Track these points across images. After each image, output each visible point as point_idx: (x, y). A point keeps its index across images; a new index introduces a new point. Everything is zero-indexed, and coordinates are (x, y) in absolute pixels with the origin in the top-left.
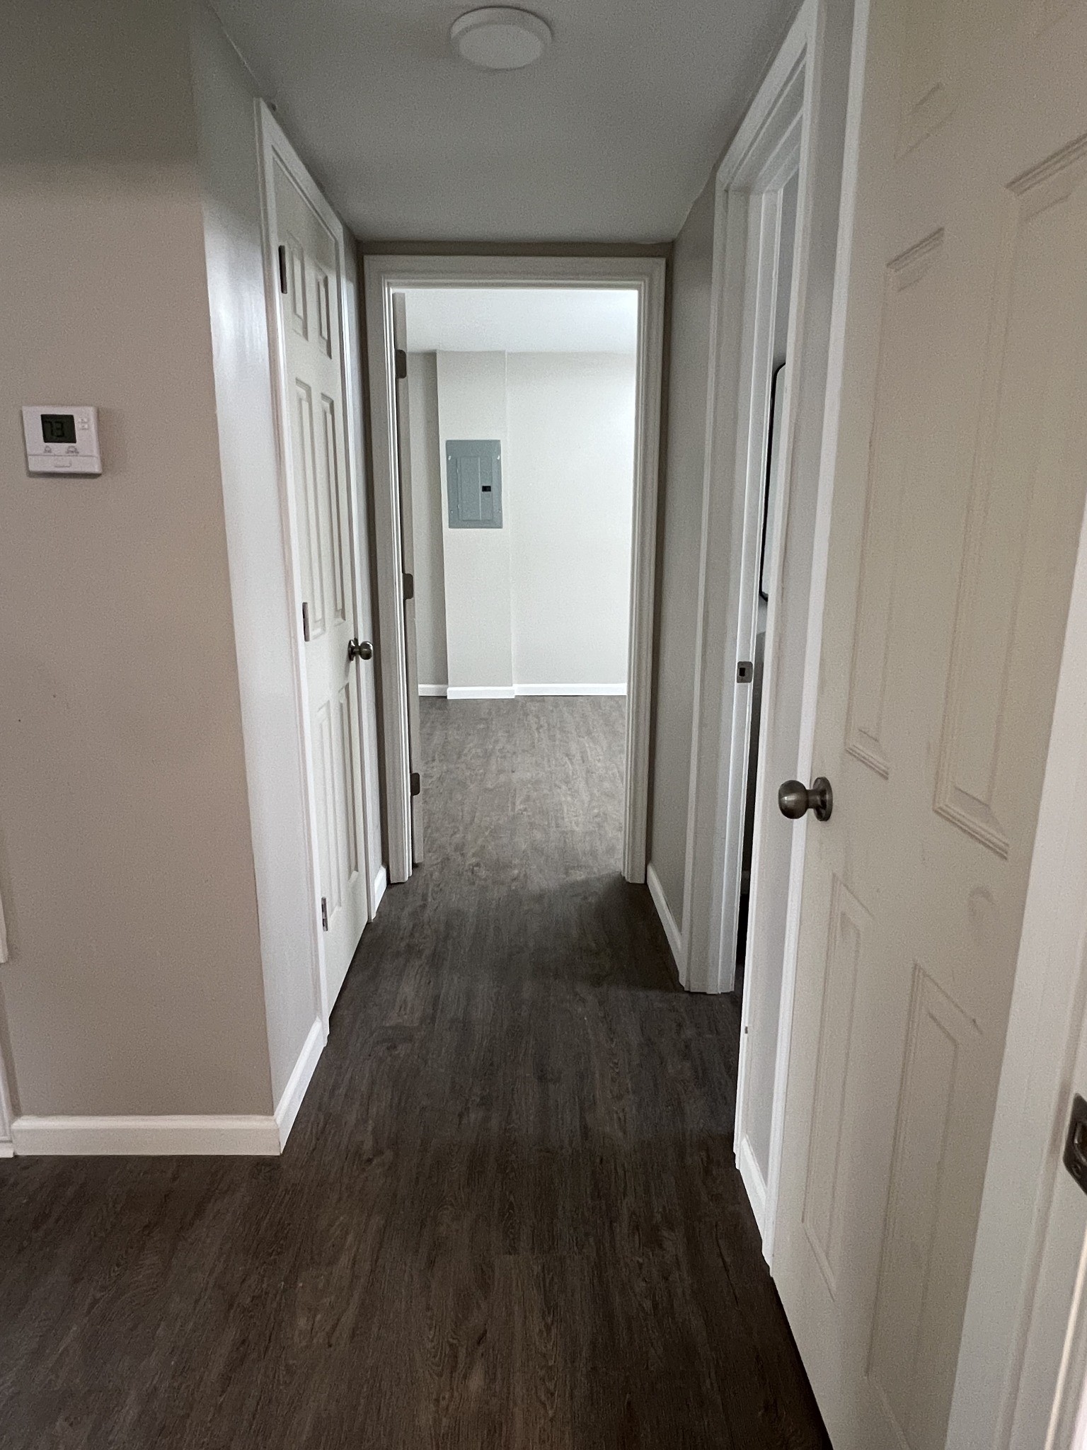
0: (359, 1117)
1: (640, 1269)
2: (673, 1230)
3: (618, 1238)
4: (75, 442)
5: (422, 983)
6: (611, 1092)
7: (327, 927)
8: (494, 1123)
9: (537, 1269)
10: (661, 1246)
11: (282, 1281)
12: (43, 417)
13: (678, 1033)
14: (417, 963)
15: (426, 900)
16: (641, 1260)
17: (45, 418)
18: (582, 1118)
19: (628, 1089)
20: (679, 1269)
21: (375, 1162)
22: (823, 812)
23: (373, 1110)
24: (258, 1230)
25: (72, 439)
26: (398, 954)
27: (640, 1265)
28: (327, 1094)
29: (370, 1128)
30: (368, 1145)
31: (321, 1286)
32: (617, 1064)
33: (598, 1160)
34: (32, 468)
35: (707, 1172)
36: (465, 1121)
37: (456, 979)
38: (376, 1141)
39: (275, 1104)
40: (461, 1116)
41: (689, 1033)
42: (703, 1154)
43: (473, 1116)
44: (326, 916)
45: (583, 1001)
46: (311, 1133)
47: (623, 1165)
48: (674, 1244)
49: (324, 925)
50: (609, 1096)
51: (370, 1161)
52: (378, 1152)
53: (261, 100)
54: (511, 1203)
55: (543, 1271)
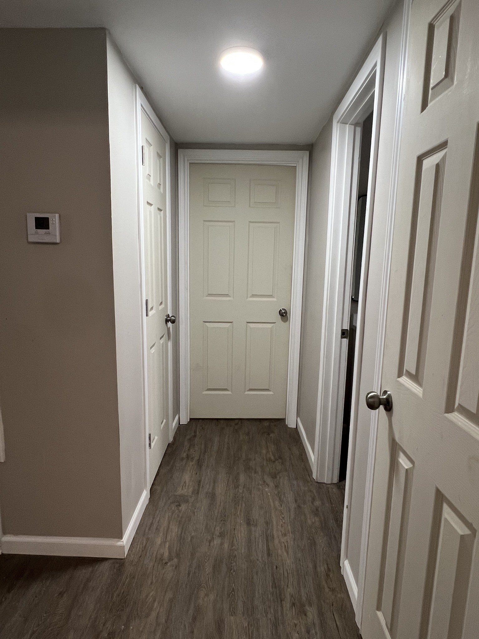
0: (162, 540)
1: (296, 627)
2: (311, 606)
3: (284, 609)
4: (49, 229)
5: (193, 473)
6: (281, 532)
7: (150, 447)
8: (226, 546)
9: (246, 624)
10: (305, 615)
11: (122, 625)
12: (36, 218)
13: (312, 503)
14: (191, 464)
15: (196, 433)
16: (296, 622)
17: (37, 219)
18: (268, 546)
19: (289, 530)
20: (315, 629)
21: (169, 564)
22: (388, 407)
23: (169, 538)
24: (112, 597)
25: (48, 228)
26: (182, 459)
27: (296, 625)
28: (147, 529)
29: (167, 546)
30: (166, 554)
31: (141, 629)
32: (284, 518)
33: (275, 567)
34: (30, 240)
35: (328, 575)
36: (212, 544)
37: (209, 472)
38: (170, 553)
39: (123, 534)
40: (210, 542)
41: (318, 503)
42: (326, 566)
43: (215, 542)
44: (150, 442)
45: (268, 485)
46: (140, 548)
47: (287, 570)
48: (312, 612)
49: (149, 446)
50: (280, 534)
51: (166, 563)
52: (170, 559)
53: (137, 85)
54: (233, 588)
55: (248, 626)
